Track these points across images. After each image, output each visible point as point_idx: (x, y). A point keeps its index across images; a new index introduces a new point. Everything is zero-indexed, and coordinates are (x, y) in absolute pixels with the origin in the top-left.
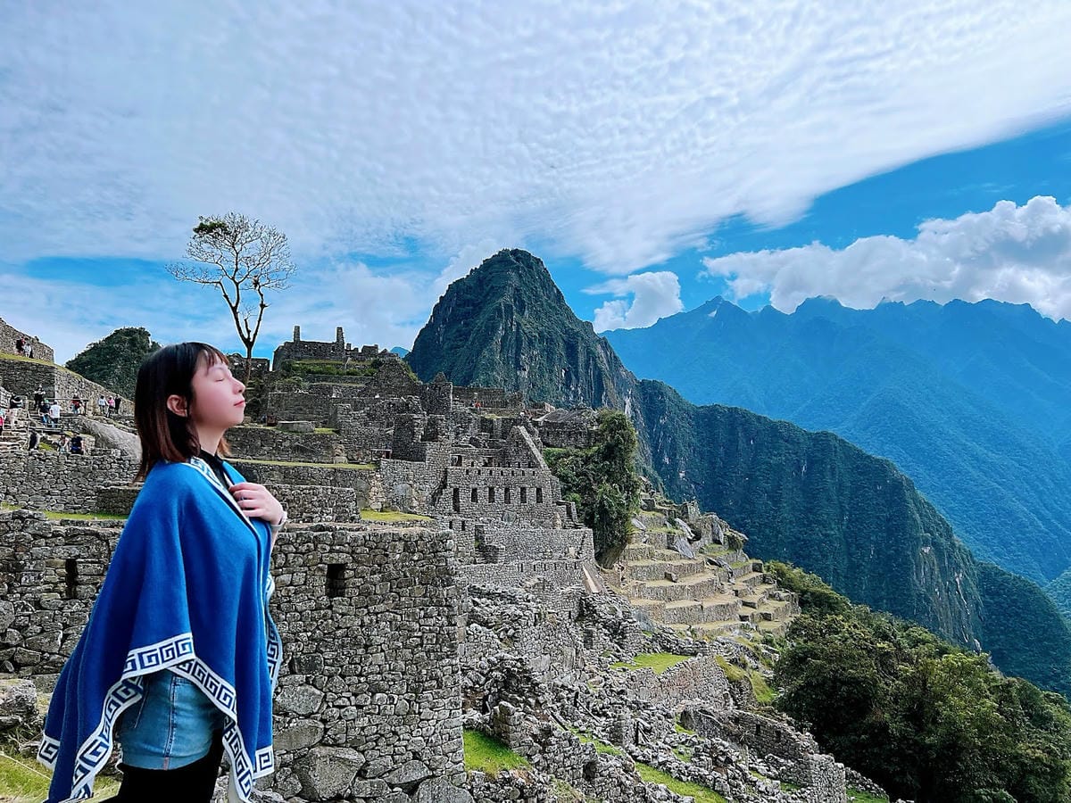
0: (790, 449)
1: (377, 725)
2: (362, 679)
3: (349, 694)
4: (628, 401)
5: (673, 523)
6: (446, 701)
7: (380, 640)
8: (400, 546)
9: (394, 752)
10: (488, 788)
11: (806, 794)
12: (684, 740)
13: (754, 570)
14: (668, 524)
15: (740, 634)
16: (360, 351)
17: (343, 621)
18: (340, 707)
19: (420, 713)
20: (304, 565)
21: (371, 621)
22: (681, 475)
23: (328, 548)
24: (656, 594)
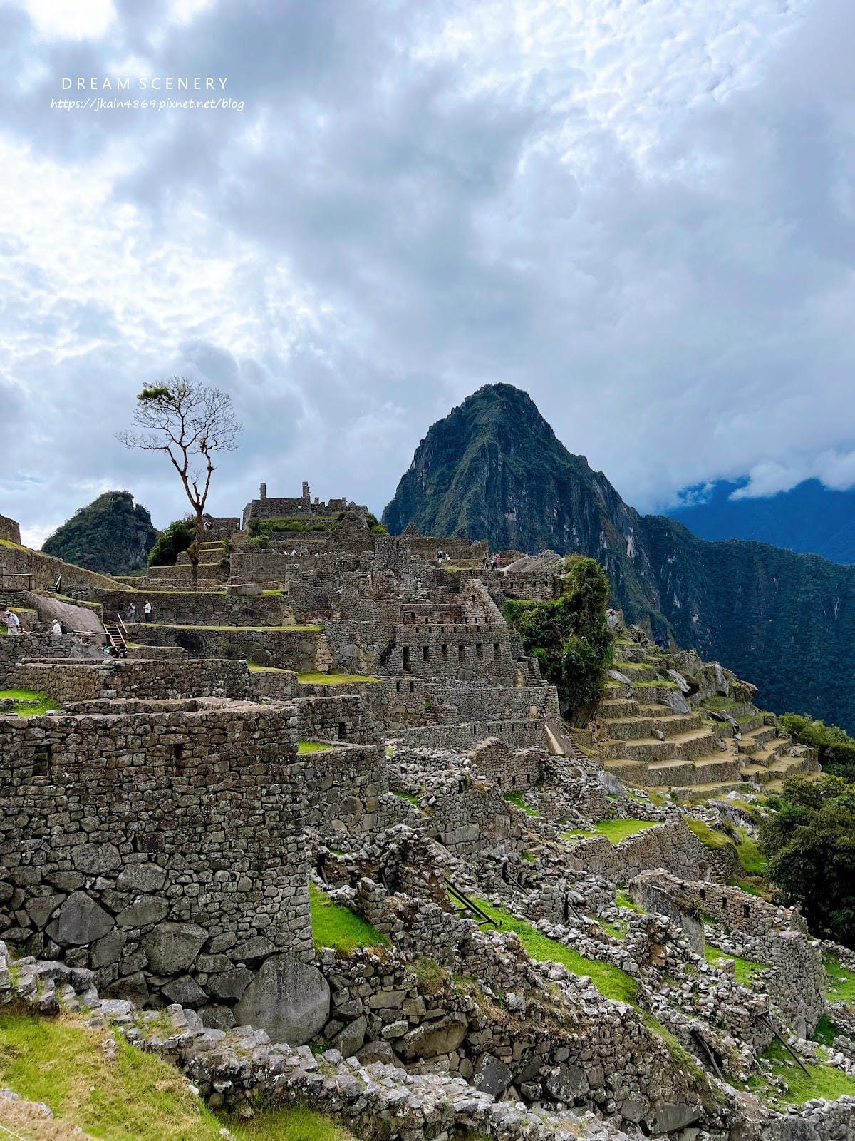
0: (819, 585)
1: (220, 902)
2: (202, 857)
3: (190, 872)
4: (630, 540)
5: (666, 676)
6: (292, 878)
7: (219, 818)
8: (240, 724)
9: (238, 928)
10: (340, 965)
11: (770, 975)
12: (622, 914)
13: (766, 723)
14: (659, 676)
15: (736, 796)
16: (326, 505)
17: (184, 801)
18: (183, 884)
19: (264, 890)
20: (142, 746)
21: (210, 799)
22: (695, 619)
23: (164, 729)
24: (638, 753)
